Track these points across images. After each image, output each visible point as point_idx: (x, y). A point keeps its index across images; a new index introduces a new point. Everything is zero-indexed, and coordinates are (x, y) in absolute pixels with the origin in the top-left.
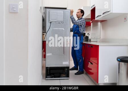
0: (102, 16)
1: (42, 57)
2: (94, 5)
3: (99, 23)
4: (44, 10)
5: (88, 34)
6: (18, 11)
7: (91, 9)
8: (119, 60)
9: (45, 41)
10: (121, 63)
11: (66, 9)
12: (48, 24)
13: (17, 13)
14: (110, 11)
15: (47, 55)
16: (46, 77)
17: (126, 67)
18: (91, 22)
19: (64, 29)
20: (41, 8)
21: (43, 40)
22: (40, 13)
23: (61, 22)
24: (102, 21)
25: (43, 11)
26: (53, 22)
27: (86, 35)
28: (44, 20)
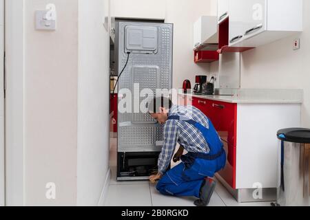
0: (244, 37)
1: (110, 131)
2: (226, 14)
3: (237, 54)
4: (114, 24)
5: (213, 78)
6: (56, 28)
7: (219, 22)
8: (283, 136)
9: (117, 94)
10: (286, 143)
11: (162, 21)
12: (122, 57)
13: (53, 30)
14: (261, 27)
15: (121, 124)
16: (119, 175)
17: (299, 152)
18: (219, 51)
19: (157, 67)
20: (106, 19)
21: (112, 92)
22: (105, 31)
23: (152, 52)
24: (243, 50)
25: (111, 26)
26: (133, 52)
27: (209, 80)
28: (113, 47)
